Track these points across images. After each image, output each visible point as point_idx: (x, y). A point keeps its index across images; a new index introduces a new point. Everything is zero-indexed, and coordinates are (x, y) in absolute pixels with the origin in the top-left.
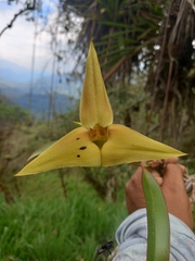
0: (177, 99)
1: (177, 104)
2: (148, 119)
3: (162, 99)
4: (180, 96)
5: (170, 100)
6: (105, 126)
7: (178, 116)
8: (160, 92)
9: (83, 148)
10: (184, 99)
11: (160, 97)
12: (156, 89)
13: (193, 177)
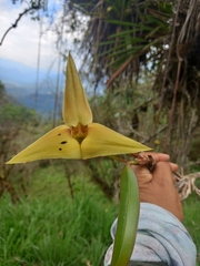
0: (187, 99)
1: (186, 104)
2: (156, 120)
3: (171, 100)
4: (189, 97)
5: (178, 100)
6: (85, 124)
7: (187, 117)
8: (169, 92)
10: (193, 99)
11: (168, 98)
12: (164, 90)
13: (187, 177)
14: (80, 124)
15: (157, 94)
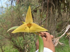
1: (53, 8)
4: (54, 5)
6: (31, 23)
7: (54, 14)
9: (26, 28)
13: (56, 39)
14: (29, 23)
15: (40, 4)
